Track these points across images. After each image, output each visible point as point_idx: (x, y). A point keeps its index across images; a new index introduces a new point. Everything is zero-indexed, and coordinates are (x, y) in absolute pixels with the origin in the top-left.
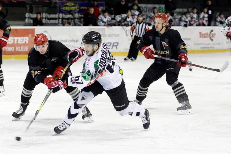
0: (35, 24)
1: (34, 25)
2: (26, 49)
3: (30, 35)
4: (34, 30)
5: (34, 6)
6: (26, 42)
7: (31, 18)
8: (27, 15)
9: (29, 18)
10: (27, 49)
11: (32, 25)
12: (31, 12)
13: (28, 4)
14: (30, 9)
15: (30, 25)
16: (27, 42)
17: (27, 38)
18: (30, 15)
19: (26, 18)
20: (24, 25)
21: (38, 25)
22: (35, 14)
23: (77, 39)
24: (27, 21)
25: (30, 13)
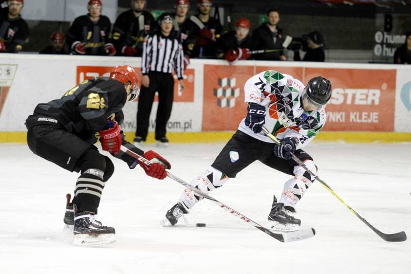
1: (396, 62)
2: (375, 117)
3: (385, 86)
4: (394, 72)
5: (394, 15)
6: (373, 101)
7: (389, 45)
8: (378, 37)
9: (382, 44)
10: (376, 119)
12: (388, 29)
13: (382, 10)
14: (386, 23)
15: (384, 61)
16: (377, 102)
17: (378, 92)
18: (386, 36)
19: (375, 43)
20: (371, 61)
21: (406, 63)
22: (397, 34)
24: (377, 50)
25: (385, 33)
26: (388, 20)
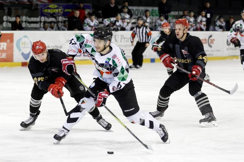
0: (14, 28)
1: (13, 30)
2: (4, 55)
3: (8, 41)
4: (12, 35)
5: (12, 8)
6: (3, 48)
7: (10, 22)
8: (5, 18)
9: (7, 21)
10: (5, 56)
11: (11, 29)
12: (9, 15)
13: (6, 6)
14: (8, 12)
15: (8, 29)
16: (5, 48)
17: (5, 44)
18: (9, 18)
19: (3, 21)
20: (2, 29)
21: (17, 29)
22: (13, 17)
23: (61, 45)
24: (5, 24)
25: (8, 17)
26: (9, 10)
